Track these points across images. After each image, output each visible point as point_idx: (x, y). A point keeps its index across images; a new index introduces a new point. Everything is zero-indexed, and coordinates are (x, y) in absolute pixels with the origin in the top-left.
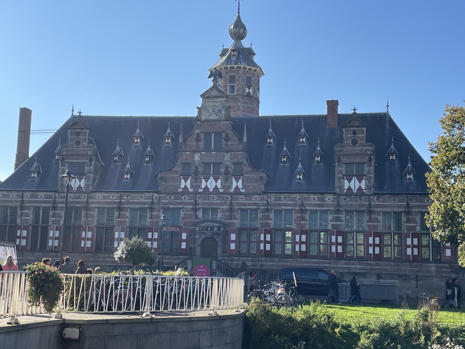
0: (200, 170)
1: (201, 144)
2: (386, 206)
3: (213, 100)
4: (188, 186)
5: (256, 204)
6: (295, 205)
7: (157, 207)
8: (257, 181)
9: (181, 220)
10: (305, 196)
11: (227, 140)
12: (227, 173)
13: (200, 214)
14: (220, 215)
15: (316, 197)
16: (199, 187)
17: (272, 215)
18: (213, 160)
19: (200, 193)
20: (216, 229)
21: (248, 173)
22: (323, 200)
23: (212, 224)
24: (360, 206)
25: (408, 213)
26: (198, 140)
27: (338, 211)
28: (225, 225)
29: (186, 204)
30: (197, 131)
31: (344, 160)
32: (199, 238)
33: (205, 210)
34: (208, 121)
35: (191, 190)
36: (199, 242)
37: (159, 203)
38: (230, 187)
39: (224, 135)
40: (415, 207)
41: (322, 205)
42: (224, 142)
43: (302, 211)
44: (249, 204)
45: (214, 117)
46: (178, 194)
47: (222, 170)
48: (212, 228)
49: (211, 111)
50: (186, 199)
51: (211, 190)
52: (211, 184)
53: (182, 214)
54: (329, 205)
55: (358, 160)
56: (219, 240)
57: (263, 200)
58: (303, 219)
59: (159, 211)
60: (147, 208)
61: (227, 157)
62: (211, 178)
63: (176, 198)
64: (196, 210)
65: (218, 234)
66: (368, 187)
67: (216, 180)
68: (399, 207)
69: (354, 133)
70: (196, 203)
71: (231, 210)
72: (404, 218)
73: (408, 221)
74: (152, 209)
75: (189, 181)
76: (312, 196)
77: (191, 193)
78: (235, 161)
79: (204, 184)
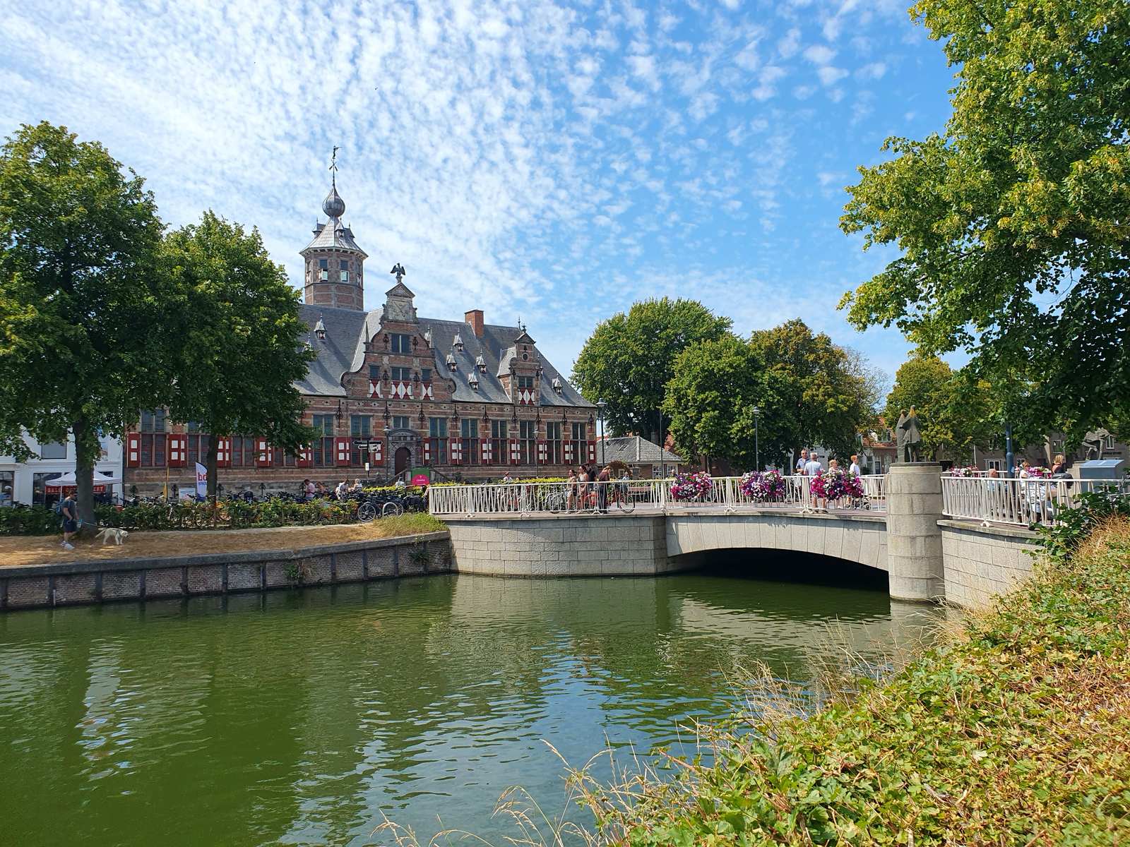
0: (390, 374)
1: (390, 345)
2: (550, 417)
3: (399, 298)
4: (378, 392)
5: (445, 413)
6: (479, 415)
7: (344, 413)
8: (445, 390)
9: (371, 429)
10: (488, 406)
11: (415, 344)
12: (416, 380)
13: (391, 422)
14: (411, 423)
15: (497, 407)
16: (389, 393)
17: (460, 424)
18: (402, 365)
19: (390, 400)
20: (409, 439)
21: (436, 380)
22: (502, 410)
23: (405, 434)
24: (532, 416)
25: (565, 423)
26: (386, 342)
27: (515, 421)
28: (416, 434)
29: (376, 411)
30: (385, 331)
31: (518, 373)
32: (393, 449)
33: (397, 419)
34: (396, 321)
35: (381, 396)
36: (393, 452)
37: (347, 411)
38: (420, 394)
39: (411, 339)
40: (569, 418)
41: (502, 416)
42: (412, 346)
43: (486, 421)
44: (439, 413)
45: (401, 318)
46: (367, 402)
47: (412, 376)
48: (405, 437)
49: (398, 310)
50: (375, 405)
51: (402, 397)
52: (401, 390)
53: (372, 422)
54: (508, 416)
55: (529, 375)
56: (412, 449)
57: (450, 408)
58: (486, 428)
59: (347, 419)
60: (332, 415)
61: (416, 362)
62: (401, 385)
63: (365, 405)
64: (387, 418)
65: (411, 444)
66: (537, 400)
67: (406, 386)
68: (558, 418)
69: (525, 349)
70: (387, 411)
71: (422, 419)
72: (562, 428)
73: (565, 431)
74: (339, 417)
75: (378, 386)
76: (494, 406)
77: (381, 400)
78: (425, 367)
79: (394, 391)
